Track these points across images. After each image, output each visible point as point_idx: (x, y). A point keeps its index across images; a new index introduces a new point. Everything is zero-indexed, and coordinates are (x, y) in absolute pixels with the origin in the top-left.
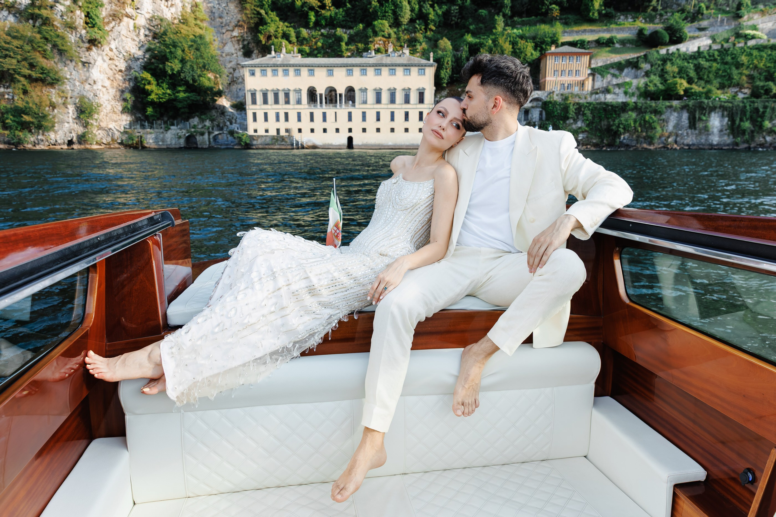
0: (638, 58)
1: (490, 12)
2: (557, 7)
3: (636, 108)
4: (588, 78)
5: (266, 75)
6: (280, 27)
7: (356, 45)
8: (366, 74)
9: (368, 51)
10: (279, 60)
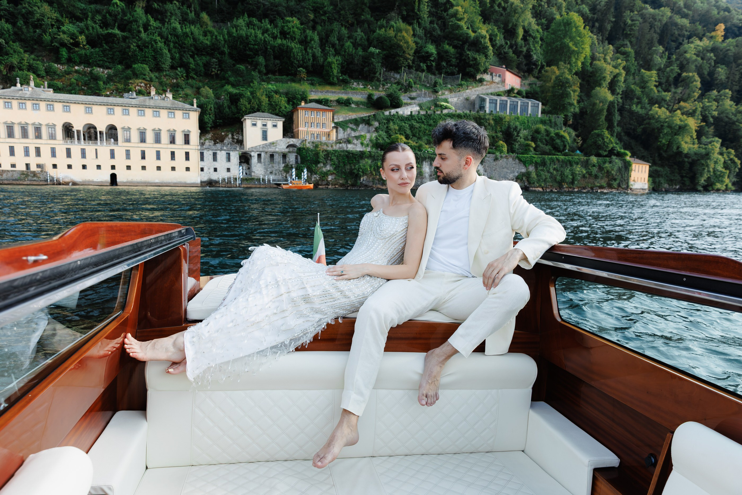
0: (369, 116)
1: (247, 68)
2: (304, 70)
3: (370, 156)
4: (332, 130)
5: (11, 108)
6: (25, 59)
7: (115, 85)
8: (129, 114)
9: (128, 92)
10: (26, 94)
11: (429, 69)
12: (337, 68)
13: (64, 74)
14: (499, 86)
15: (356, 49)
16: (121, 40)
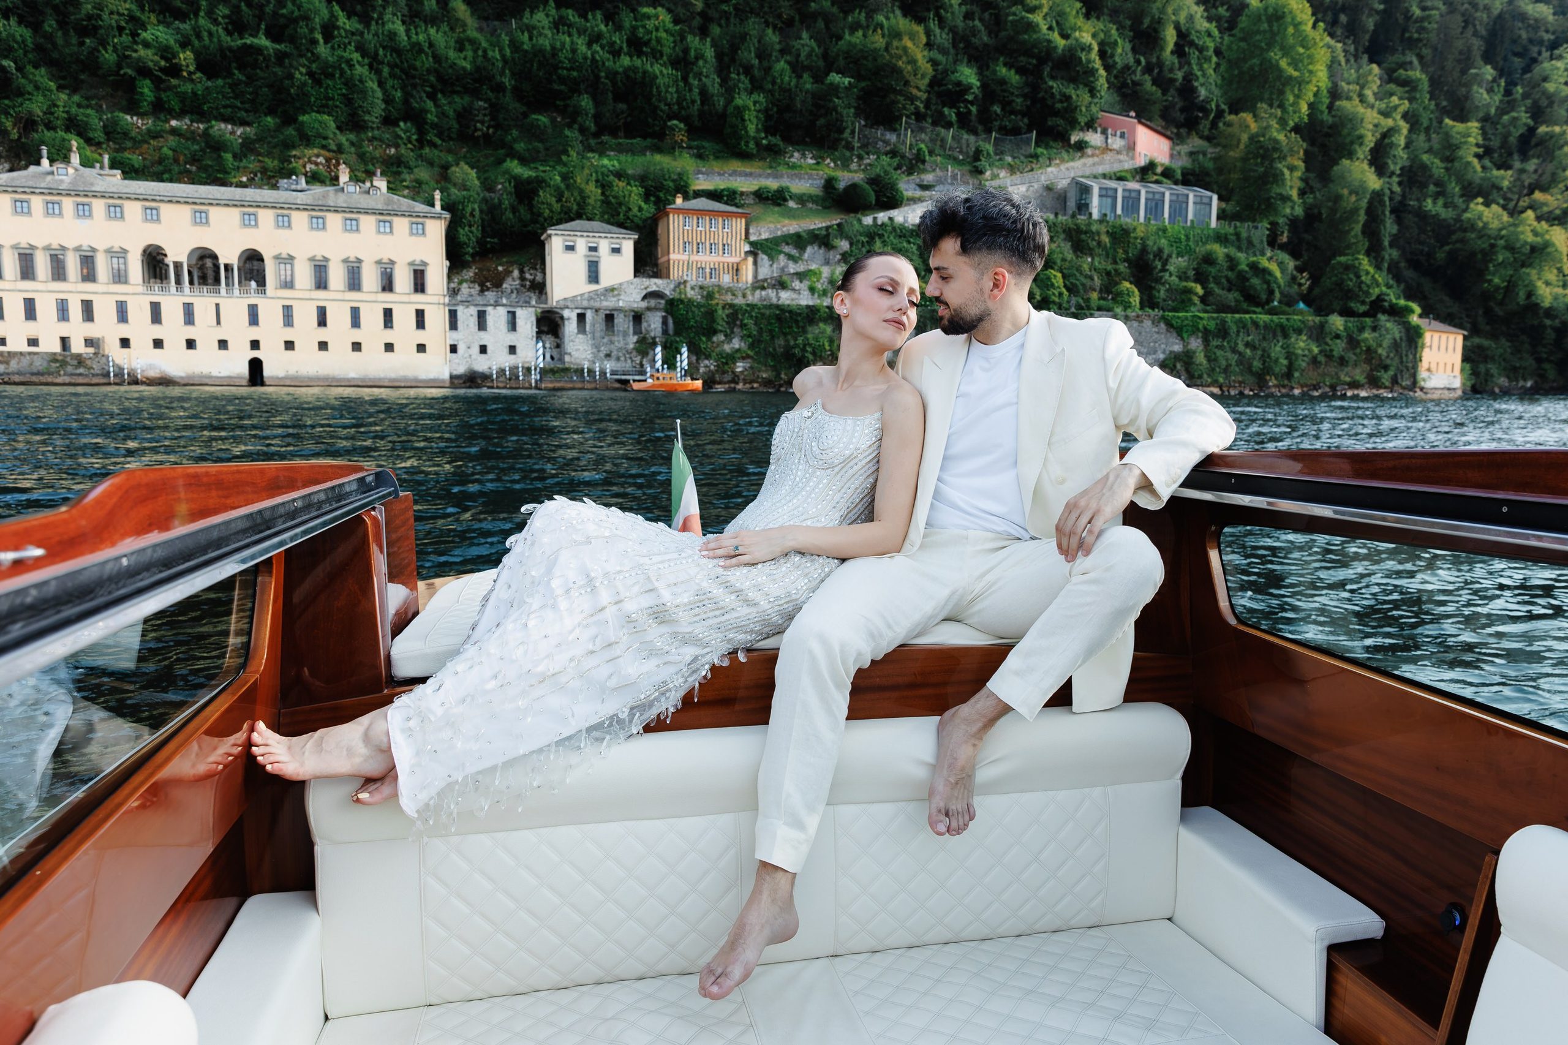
0: (827, 228)
1: (553, 121)
2: (682, 126)
4: (745, 259)
5: (29, 213)
6: (60, 103)
7: (259, 161)
8: (289, 226)
9: (289, 177)
10: (62, 181)
11: (964, 122)
12: (755, 121)
13: (147, 137)
14: (1121, 157)
15: (799, 77)
16: (273, 59)
